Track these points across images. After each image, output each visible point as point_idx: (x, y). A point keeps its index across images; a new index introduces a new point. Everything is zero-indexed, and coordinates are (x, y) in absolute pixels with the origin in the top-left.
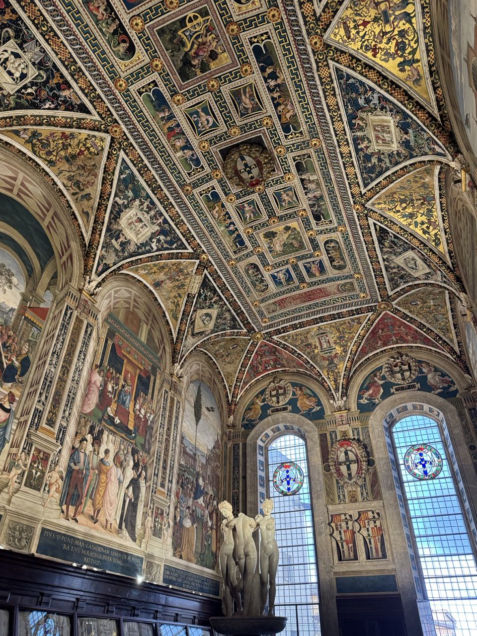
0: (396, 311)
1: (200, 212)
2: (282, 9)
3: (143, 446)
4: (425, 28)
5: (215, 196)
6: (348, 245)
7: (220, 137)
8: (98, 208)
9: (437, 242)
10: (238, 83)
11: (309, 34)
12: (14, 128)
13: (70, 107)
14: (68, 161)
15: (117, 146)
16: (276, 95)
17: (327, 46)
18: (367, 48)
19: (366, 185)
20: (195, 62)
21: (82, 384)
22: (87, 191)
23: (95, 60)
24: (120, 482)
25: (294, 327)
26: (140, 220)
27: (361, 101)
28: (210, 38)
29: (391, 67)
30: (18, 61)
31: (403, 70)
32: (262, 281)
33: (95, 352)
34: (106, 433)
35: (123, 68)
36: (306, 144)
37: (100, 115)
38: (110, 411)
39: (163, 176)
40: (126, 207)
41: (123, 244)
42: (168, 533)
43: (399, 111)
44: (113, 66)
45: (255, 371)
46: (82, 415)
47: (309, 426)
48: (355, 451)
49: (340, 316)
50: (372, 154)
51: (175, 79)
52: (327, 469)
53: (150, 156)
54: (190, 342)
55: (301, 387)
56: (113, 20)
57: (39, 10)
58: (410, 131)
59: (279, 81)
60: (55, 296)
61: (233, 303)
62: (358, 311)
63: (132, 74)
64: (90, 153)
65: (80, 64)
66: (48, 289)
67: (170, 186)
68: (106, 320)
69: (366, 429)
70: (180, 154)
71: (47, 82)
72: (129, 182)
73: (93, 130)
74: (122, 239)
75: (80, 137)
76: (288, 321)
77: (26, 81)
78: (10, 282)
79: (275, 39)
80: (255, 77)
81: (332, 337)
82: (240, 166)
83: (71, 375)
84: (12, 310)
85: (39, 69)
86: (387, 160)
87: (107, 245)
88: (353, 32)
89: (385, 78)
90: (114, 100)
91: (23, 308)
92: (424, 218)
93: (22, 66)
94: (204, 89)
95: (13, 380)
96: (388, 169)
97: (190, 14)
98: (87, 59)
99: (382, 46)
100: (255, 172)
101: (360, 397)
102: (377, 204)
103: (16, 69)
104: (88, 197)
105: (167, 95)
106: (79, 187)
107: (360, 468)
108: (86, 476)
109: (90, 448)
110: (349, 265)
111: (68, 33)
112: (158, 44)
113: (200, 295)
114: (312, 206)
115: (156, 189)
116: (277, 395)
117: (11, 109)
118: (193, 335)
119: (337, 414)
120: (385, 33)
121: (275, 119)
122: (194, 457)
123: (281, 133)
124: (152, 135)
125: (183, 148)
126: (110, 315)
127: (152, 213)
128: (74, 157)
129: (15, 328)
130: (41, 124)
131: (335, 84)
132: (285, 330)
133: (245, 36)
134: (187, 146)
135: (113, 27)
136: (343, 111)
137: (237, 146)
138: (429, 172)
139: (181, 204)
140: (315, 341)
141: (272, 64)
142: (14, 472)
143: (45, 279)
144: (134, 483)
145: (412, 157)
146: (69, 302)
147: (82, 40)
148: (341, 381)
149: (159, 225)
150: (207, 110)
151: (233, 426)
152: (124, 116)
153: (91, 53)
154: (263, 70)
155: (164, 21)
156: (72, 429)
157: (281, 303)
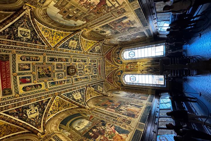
0: (105, 54)
1: (78, 83)
2: (44, 53)
3: (124, 103)
4: (57, 30)
5: (76, 79)
6: (92, 58)
7: (65, 74)
8: (72, 102)
9: (95, 42)
10: (55, 67)
11: (51, 50)
12: (47, 116)
13: (47, 102)
14: (59, 107)
15: (60, 95)
16: (60, 60)
17: (54, 47)
18: (57, 41)
19: (82, 51)
20: (48, 73)
21: (109, 111)
22: (67, 104)
23: (39, 93)
24: (131, 107)
25: (105, 73)
26: (77, 95)
27: (66, 45)
28: (44, 69)
29: (62, 38)
30: (32, 110)
31: (63, 36)
32: (95, 76)
33: (102, 108)
34: (120, 108)
35: (44, 88)
36: (71, 59)
38: (115, 107)
39: (69, 88)
40: (73, 97)
41: (81, 100)
42: (142, 101)
43: (70, 39)
44: (42, 90)
45: (112, 83)
46: (116, 112)
47: (123, 73)
48: (129, 65)
49: (104, 64)
50: (76, 47)
51: (50, 78)
52: (131, 71)
53: (64, 89)
54: (104, 92)
55: (116, 74)
56: (32, 86)
57: (23, 102)
58: (74, 38)
59: (58, 59)
60: (88, 114)
61: (98, 83)
62: (104, 60)
63: (46, 87)
64: (59, 101)
65: (39, 97)
66: (86, 115)
67: (71, 87)
68: (96, 106)
69: (125, 63)
70: (66, 83)
71: (40, 106)
72: (68, 95)
73: (54, 99)
74: (80, 100)
75: (55, 102)
76: (103, 74)
77: (38, 110)
78: (82, 122)
79: (49, 56)
80: (55, 63)
81: (108, 66)
82: (72, 72)
83: (106, 113)
84: (89, 122)
85: (36, 106)
86: (78, 45)
87: (80, 103)
88: (53, 42)
89: (64, 39)
90: (50, 92)
91: (89, 120)
92: (90, 43)
93: (34, 110)
94: (54, 73)
95: (105, 124)
96: (80, 46)
97: (38, 70)
98: (38, 95)
99: (58, 38)
100: (73, 69)
101: (119, 64)
102: (86, 50)
103: (34, 111)
104: (69, 104)
105: (53, 81)
106: (66, 106)
107: (132, 65)
108: (129, 113)
109: (123, 111)
110: (96, 59)
111: (31, 97)
112: (41, 79)
113: (95, 88)
114: (83, 62)
115: (71, 90)
116: (117, 79)
117: (43, 115)
118: (103, 92)
119: (122, 68)
120: (55, 37)
121: (65, 62)
122: (127, 95)
123: (68, 62)
124: (60, 87)
125: (65, 82)
126: (95, 105)
127: (76, 92)
129: (94, 122)
130: (49, 109)
131: (62, 49)
132: (105, 75)
133: (47, 62)
134: (64, 81)
135: (34, 87)
136: (67, 49)
137: (67, 71)
138: (82, 39)
139: (76, 86)
140: (108, 70)
141: (54, 59)
142: (126, 126)
143: (84, 115)
144: (131, 105)
145: (79, 40)
146: (90, 112)
147: (34, 95)
148: (116, 66)
149: (79, 92)
150: (58, 75)
151: (122, 88)
152: (54, 91)
153: (37, 94)
154: (54, 61)
155: (37, 76)
156: (118, 114)
157: (100, 74)
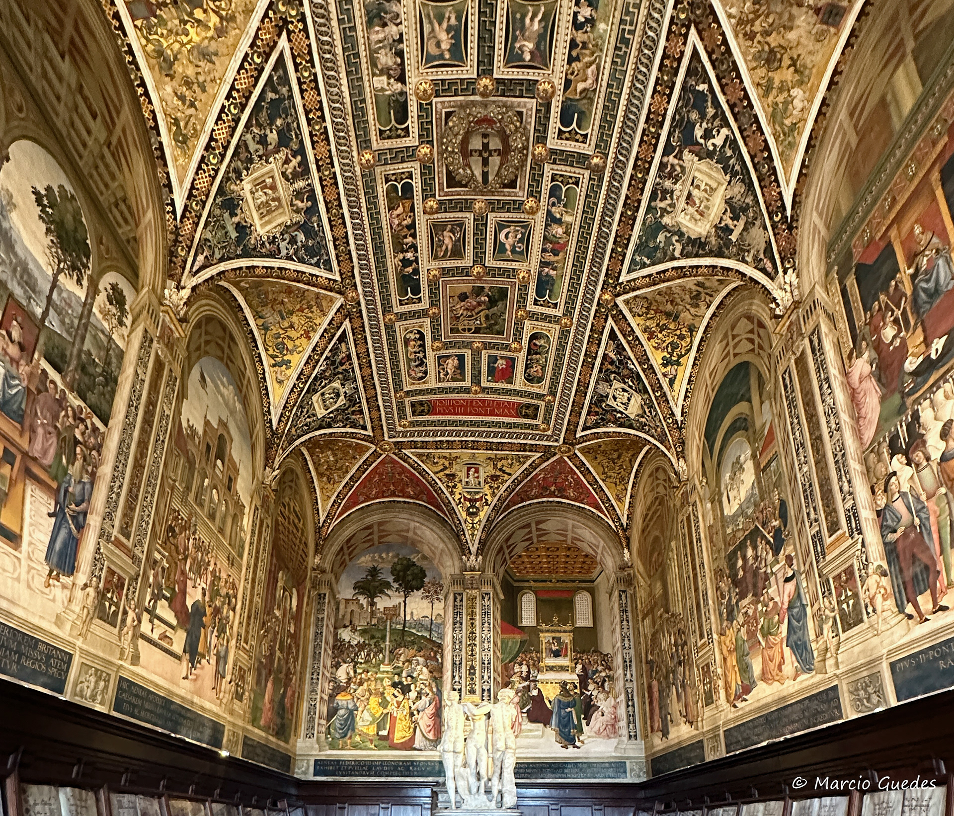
2: (381, 323)
7: (503, 207)
10: (450, 264)
11: (359, 303)
14: (677, 317)
15: (620, 289)
16: (409, 240)
20: (484, 299)
22: (695, 288)
23: (568, 350)
27: (301, 237)
28: (460, 312)
30: (617, 396)
35: (552, 331)
36: (383, 158)
37: (606, 320)
44: (559, 338)
51: (513, 295)
53: (600, 244)
56: (531, 360)
59: (401, 256)
63: (550, 322)
64: (651, 304)
65: (582, 357)
70: (568, 219)
72: (649, 249)
73: (624, 317)
75: (642, 322)
77: (626, 387)
79: (394, 298)
80: (428, 266)
85: (611, 381)
90: (583, 317)
93: (618, 392)
94: (489, 272)
97: (467, 333)
98: (574, 355)
103: (623, 396)
106: (698, 295)
111: (570, 376)
112: (509, 327)
121: (419, 209)
123: (417, 184)
125: (559, 222)
128: (668, 315)
130: (651, 367)
134: (552, 220)
135: (535, 357)
141: (404, 276)
147: (565, 366)
149: (680, 156)
150: (500, 248)
152: (587, 300)
153: (567, 356)
154: (416, 272)
155: (493, 338)
